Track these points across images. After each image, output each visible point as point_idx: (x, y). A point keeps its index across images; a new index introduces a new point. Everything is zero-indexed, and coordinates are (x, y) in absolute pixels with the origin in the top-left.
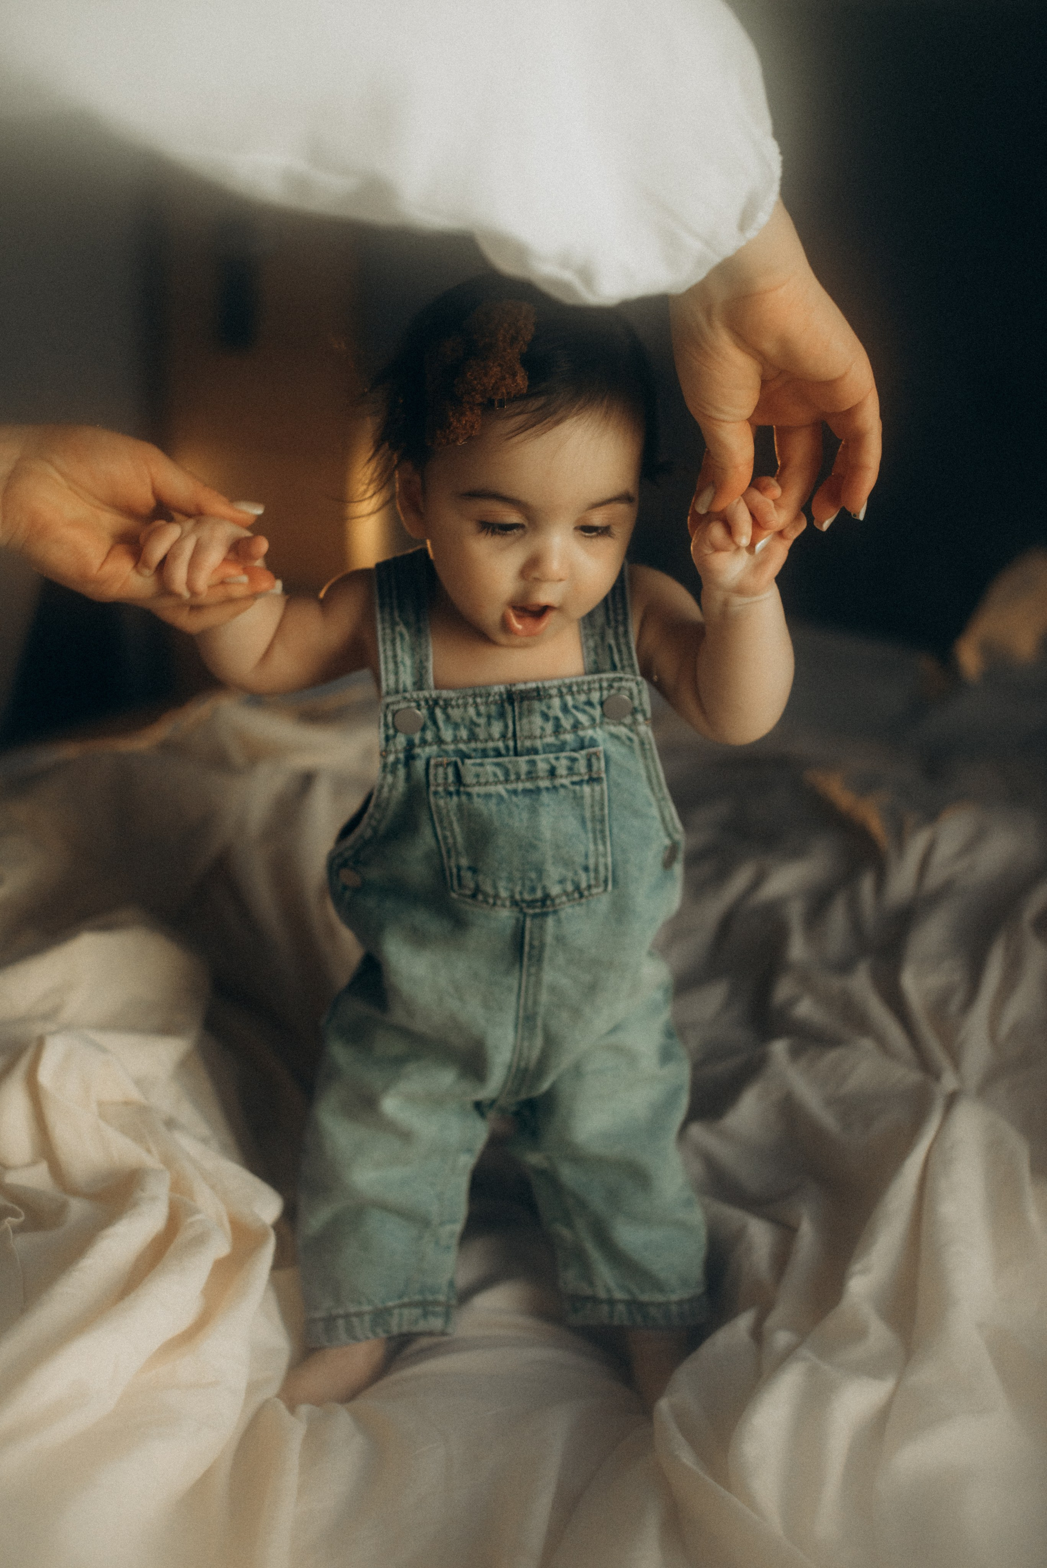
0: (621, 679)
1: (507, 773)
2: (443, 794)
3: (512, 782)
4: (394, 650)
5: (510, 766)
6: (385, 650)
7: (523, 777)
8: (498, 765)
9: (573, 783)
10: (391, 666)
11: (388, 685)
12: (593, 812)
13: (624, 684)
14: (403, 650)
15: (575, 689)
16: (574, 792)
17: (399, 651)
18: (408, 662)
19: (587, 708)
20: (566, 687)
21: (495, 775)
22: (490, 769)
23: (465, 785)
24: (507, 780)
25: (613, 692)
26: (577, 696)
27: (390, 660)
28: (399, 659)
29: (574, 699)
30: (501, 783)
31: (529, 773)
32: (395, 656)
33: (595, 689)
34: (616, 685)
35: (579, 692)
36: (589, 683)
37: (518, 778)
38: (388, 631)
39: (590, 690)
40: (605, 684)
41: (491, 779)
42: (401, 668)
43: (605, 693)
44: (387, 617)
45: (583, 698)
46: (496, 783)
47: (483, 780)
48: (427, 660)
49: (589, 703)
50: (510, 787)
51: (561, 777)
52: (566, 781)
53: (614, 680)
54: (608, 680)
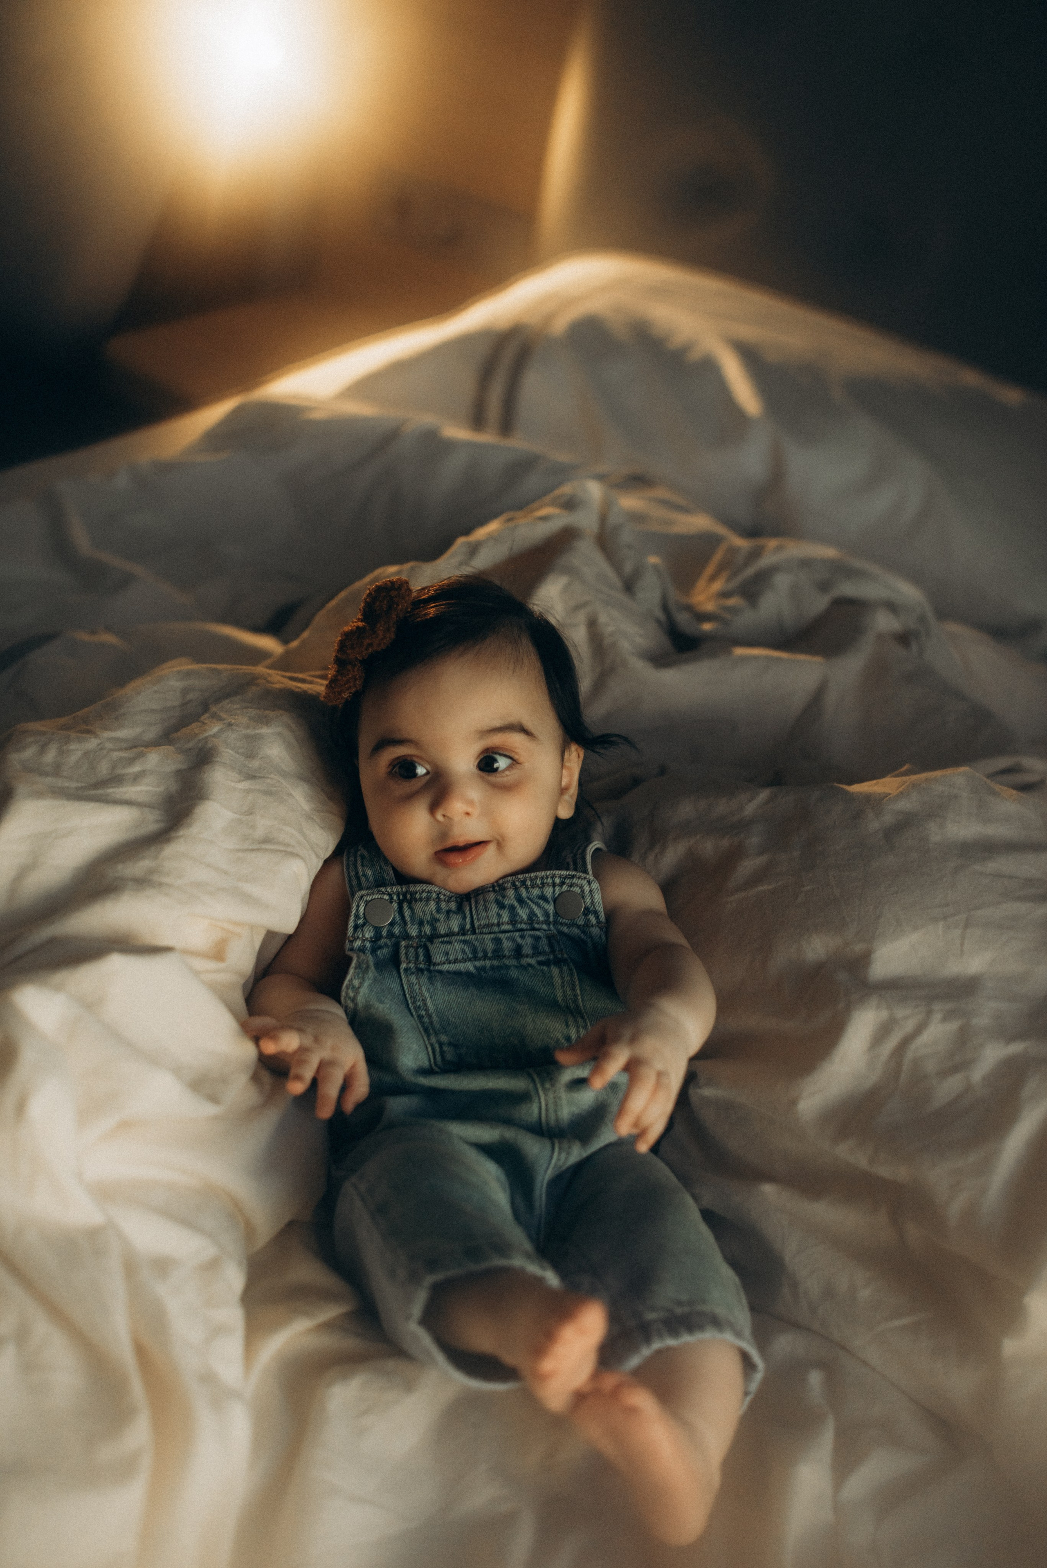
0: (573, 877)
1: (474, 951)
2: (414, 970)
3: (480, 959)
5: (477, 944)
7: (489, 955)
8: (465, 942)
9: (540, 963)
12: (564, 992)
13: (575, 880)
15: (529, 883)
16: (542, 971)
19: (541, 902)
20: (519, 882)
21: (464, 952)
22: (458, 946)
23: (435, 964)
24: (475, 958)
25: (565, 888)
26: (531, 890)
29: (528, 892)
30: (470, 960)
31: (494, 951)
33: (548, 884)
34: (567, 881)
35: (533, 887)
36: (542, 878)
37: (485, 957)
39: (543, 884)
40: (557, 880)
41: (460, 957)
43: (557, 888)
45: (536, 892)
46: (465, 960)
47: (451, 958)
49: (543, 898)
50: (477, 964)
51: (527, 956)
52: (532, 961)
53: (566, 877)
54: (560, 877)
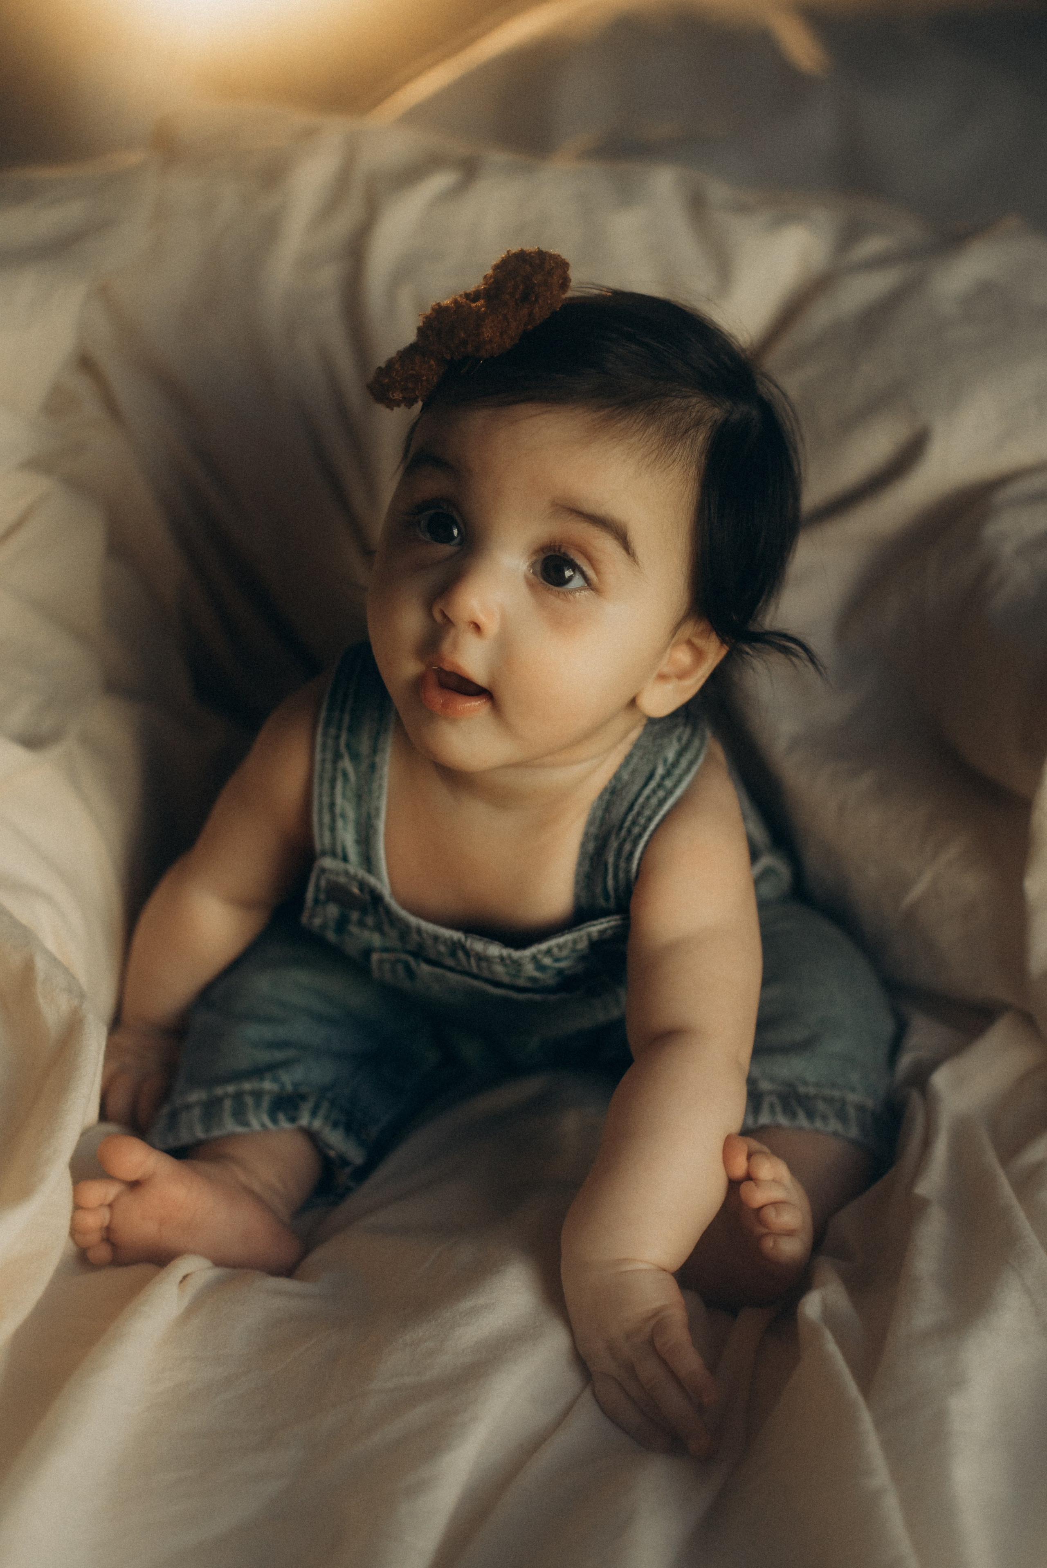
4: (332, 795)
6: (320, 795)
10: (327, 819)
11: (323, 844)
14: (344, 796)
17: (339, 800)
18: (351, 814)
27: (326, 811)
28: (338, 810)
32: (332, 805)
38: (328, 766)
42: (340, 823)
44: (330, 742)
48: (377, 815)
